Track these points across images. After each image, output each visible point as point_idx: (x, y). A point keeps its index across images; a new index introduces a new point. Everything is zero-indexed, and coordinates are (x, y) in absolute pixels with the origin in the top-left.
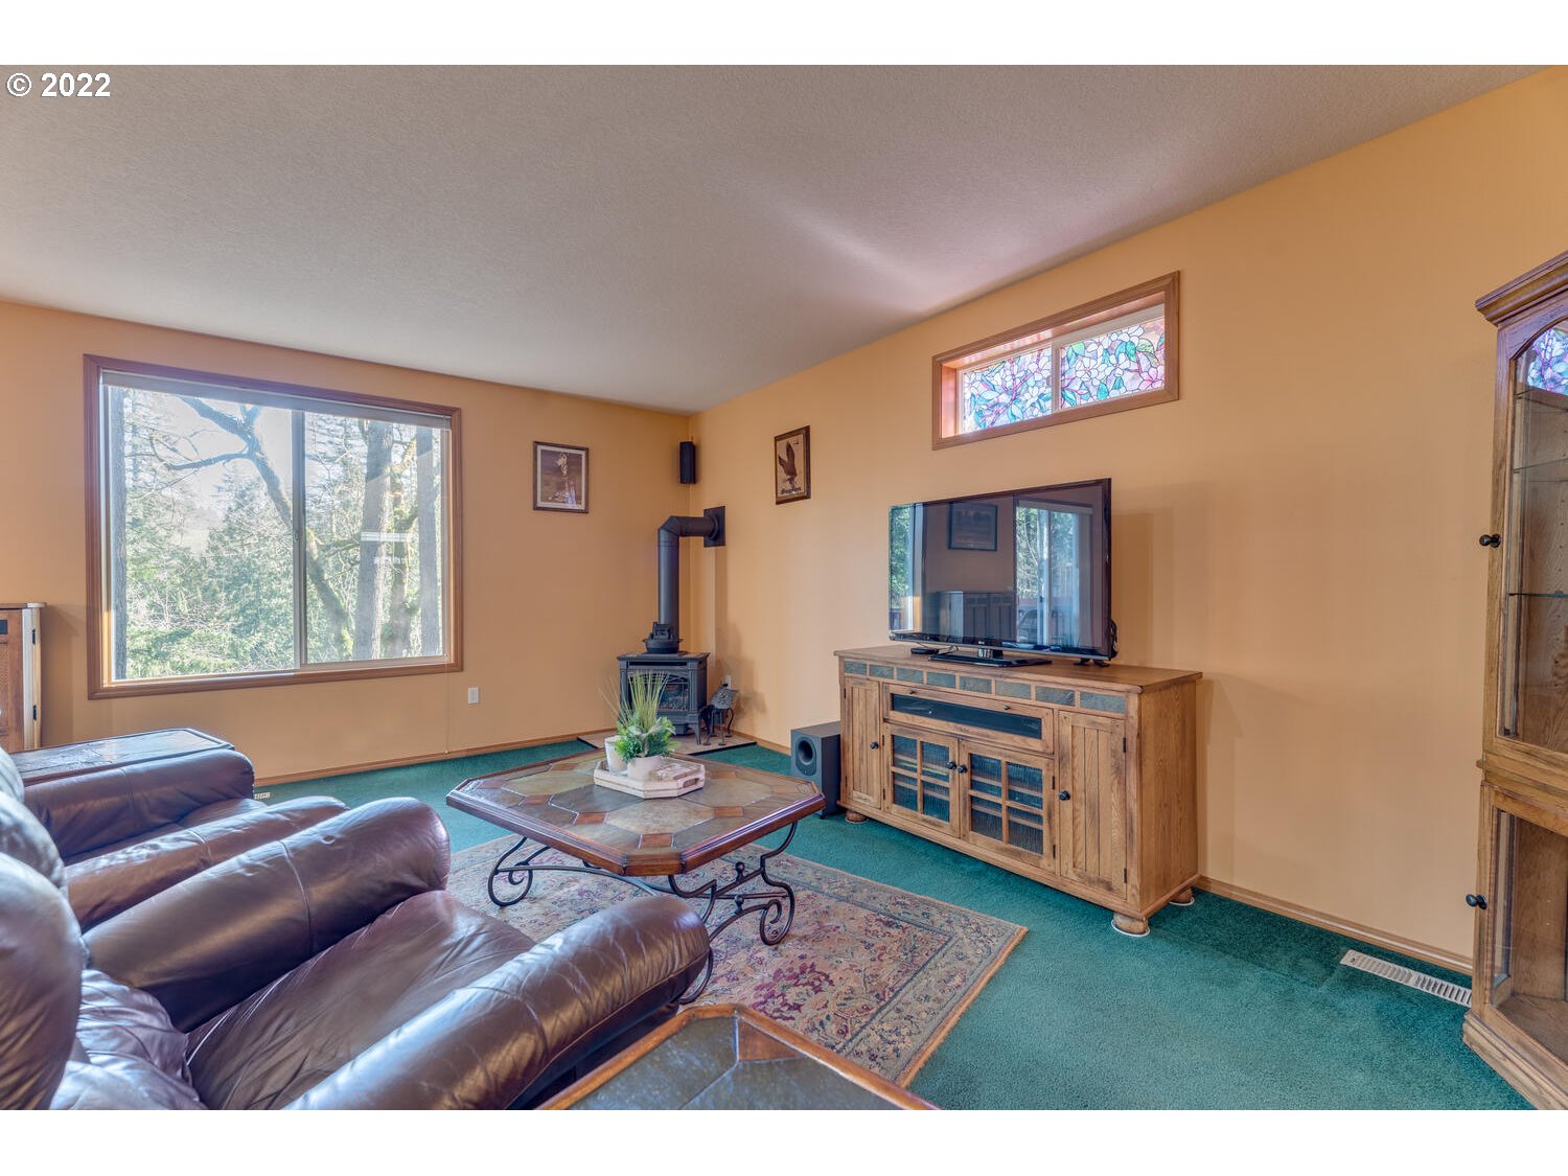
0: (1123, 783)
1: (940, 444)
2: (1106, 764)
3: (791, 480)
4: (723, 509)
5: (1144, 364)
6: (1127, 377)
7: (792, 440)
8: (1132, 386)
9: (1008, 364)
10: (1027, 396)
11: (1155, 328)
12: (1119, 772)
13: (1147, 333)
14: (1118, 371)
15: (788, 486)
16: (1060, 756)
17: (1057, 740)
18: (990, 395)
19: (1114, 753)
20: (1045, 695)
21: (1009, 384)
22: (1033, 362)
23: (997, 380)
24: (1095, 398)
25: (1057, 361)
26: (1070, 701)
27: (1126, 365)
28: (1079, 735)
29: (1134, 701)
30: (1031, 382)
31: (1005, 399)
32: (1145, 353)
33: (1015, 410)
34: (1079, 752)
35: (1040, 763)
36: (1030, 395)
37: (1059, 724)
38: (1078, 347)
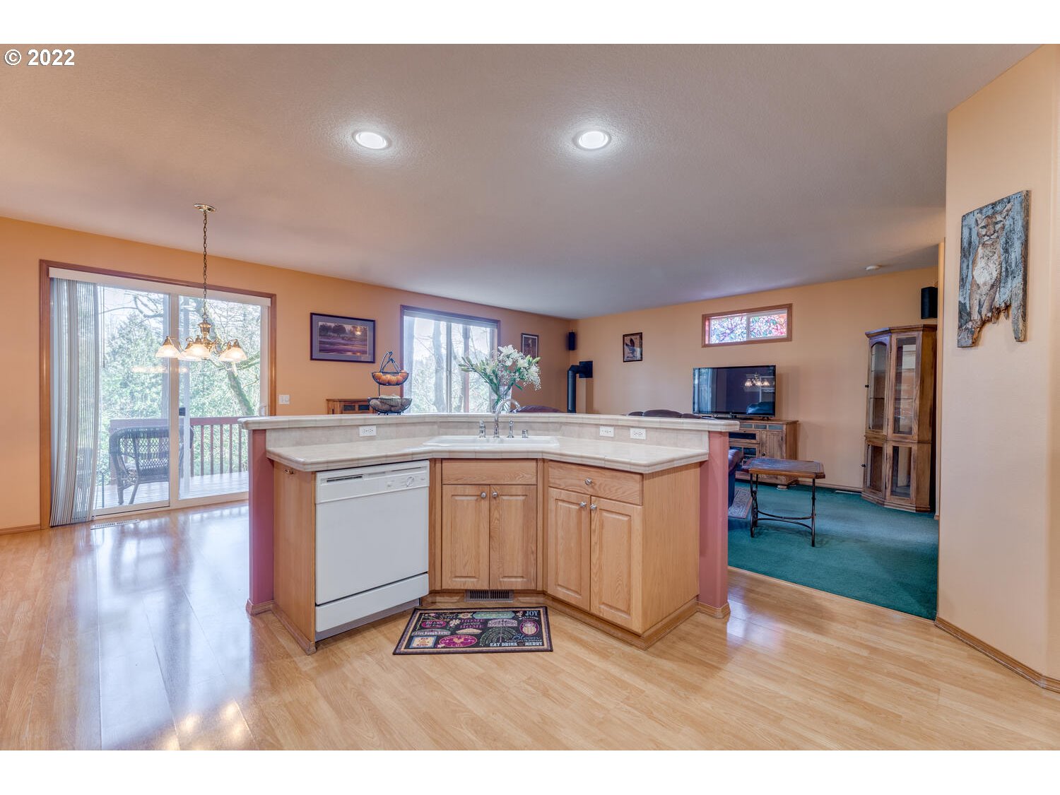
0: (781, 448)
1: (705, 346)
2: (776, 445)
3: (633, 353)
4: (592, 362)
5: (779, 327)
6: (773, 331)
7: (633, 337)
8: (775, 334)
9: (729, 320)
10: (737, 332)
11: (783, 317)
12: (780, 447)
13: (781, 318)
14: (770, 329)
15: (631, 355)
16: (762, 444)
17: (761, 439)
18: (722, 329)
19: (779, 441)
20: (757, 427)
21: (730, 327)
22: (739, 321)
23: (725, 324)
24: (761, 336)
25: (748, 323)
26: (765, 428)
27: (773, 327)
28: (768, 439)
29: (785, 427)
30: (738, 327)
31: (728, 331)
32: (780, 324)
33: (732, 335)
34: (768, 442)
35: (756, 446)
36: (738, 331)
37: (762, 435)
38: (756, 318)
